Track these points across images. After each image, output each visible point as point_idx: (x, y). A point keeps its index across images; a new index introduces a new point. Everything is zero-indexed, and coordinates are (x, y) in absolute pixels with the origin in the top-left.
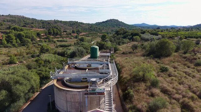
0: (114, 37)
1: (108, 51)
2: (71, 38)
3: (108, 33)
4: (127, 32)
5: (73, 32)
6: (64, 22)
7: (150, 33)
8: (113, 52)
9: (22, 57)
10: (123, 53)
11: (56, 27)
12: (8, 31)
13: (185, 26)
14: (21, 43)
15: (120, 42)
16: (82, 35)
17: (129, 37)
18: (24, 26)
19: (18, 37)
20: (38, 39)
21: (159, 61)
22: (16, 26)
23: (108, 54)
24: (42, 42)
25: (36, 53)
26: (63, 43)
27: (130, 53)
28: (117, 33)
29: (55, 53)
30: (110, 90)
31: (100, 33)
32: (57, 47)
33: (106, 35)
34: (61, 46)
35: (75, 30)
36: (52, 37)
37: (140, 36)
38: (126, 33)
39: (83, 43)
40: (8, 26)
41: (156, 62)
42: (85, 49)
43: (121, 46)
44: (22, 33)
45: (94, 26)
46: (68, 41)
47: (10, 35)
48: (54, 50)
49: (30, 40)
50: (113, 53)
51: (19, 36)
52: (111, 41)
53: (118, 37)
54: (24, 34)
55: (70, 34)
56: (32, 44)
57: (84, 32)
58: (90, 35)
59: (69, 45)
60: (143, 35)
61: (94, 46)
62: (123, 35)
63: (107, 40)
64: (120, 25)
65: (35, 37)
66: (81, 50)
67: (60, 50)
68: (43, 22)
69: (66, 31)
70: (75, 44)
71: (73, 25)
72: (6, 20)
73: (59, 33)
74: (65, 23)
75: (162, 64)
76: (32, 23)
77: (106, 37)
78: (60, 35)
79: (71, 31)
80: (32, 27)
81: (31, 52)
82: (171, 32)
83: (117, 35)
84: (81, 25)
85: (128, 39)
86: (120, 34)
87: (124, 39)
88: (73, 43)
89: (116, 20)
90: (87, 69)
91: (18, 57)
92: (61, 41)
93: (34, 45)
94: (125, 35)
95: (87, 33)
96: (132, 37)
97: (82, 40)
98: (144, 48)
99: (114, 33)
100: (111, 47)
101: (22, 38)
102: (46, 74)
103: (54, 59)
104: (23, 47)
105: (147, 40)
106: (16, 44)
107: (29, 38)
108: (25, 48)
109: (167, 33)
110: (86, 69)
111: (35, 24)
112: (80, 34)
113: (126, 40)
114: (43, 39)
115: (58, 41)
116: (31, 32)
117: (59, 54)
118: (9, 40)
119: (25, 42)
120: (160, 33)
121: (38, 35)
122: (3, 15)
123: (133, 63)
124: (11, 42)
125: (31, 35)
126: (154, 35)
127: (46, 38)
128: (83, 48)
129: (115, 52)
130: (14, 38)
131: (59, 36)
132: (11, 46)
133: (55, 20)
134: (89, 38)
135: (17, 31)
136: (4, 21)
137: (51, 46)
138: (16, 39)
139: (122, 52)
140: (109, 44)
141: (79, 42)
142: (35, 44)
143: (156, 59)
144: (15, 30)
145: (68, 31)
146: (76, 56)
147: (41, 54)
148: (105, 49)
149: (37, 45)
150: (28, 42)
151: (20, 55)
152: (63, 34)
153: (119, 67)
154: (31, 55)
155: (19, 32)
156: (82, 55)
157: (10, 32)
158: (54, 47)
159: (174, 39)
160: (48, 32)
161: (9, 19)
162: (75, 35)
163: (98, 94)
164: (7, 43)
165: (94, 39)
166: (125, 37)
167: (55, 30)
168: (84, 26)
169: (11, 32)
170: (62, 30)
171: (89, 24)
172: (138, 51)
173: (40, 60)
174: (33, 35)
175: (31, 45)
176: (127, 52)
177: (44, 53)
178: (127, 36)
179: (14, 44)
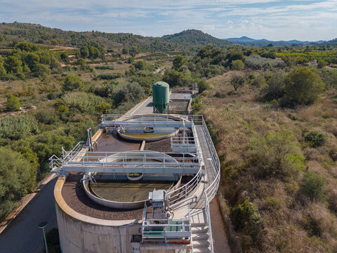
0: (196, 62)
1: (187, 89)
2: (121, 63)
3: (184, 54)
4: (219, 53)
5: (124, 52)
6: (109, 34)
7: (260, 54)
8: (197, 92)
9: (30, 97)
10: (217, 95)
11: (94, 43)
12: (10, 51)
13: (314, 41)
14: (33, 72)
15: (208, 71)
16: (139, 58)
17: (223, 61)
18: (40, 42)
19: (27, 62)
20: (63, 65)
21: (294, 115)
22: (26, 42)
23: (188, 96)
24: (69, 70)
25: (57, 91)
26: (106, 72)
27: (229, 94)
28: (201, 54)
29: (90, 91)
30: (202, 221)
31: (171, 54)
32: (95, 79)
33: (181, 59)
34: (103, 78)
35: (128, 49)
36: (87, 60)
37: (243, 61)
38: (219, 55)
39: (141, 71)
40: (11, 42)
41: (289, 116)
42: (142, 86)
43: (210, 80)
44: (33, 54)
45: (161, 42)
46: (115, 68)
47: (13, 57)
48: (90, 86)
49: (47, 67)
50: (197, 94)
51: (29, 61)
52: (191, 69)
53: (203, 60)
54: (38, 56)
55: (119, 56)
56: (52, 73)
57: (143, 52)
58: (153, 58)
59: (116, 75)
60: (248, 59)
61: (160, 83)
62: (212, 58)
63: (184, 68)
64: (204, 40)
65: (57, 61)
66: (134, 88)
67: (99, 85)
68: (73, 35)
69: (111, 51)
70: (126, 74)
71: (124, 40)
72: (9, 32)
73: (100, 54)
74: (111, 36)
75: (302, 121)
76: (54, 37)
77: (183, 61)
78: (102, 57)
79: (121, 49)
80: (54, 43)
81: (48, 88)
82: (295, 52)
83: (202, 58)
84: (138, 39)
85: (223, 65)
86: (207, 56)
87: (215, 66)
88: (123, 72)
89: (197, 31)
90: (144, 142)
91: (23, 98)
92: (102, 68)
93: (55, 75)
94: (215, 58)
95: (149, 54)
96: (230, 61)
97: (139, 66)
98: (256, 84)
99: (195, 54)
100: (192, 82)
101: (34, 63)
102: (53, 149)
103: (87, 102)
104: (35, 78)
105: (256, 68)
106: (23, 74)
107: (47, 63)
108: (39, 81)
109: (289, 54)
110: (141, 142)
111: (58, 39)
112: (137, 56)
113: (219, 68)
114: (72, 64)
115: (97, 68)
116: (51, 52)
117: (97, 93)
118: (10, 66)
119: (38, 69)
120: (277, 54)
121: (63, 57)
122: (4, 24)
123: (241, 120)
124: (15, 71)
125: (49, 58)
126: (267, 58)
127: (77, 64)
128: (140, 84)
129: (200, 92)
130: (20, 63)
131: (100, 60)
132: (14, 77)
133: (93, 31)
134: (152, 63)
135: (26, 50)
136: (6, 33)
137: (85, 78)
138: (23, 65)
139: (214, 94)
140: (187, 75)
141: (135, 70)
142: (56, 73)
143: (289, 111)
144: (22, 49)
145: (115, 50)
146: (126, 100)
147: (66, 92)
148: (181, 86)
149: (60, 75)
150: (44, 70)
151: (28, 95)
152: (107, 56)
153: (214, 131)
154: (49, 93)
155: (29, 53)
156: (136, 98)
157: (14, 52)
158: (90, 80)
159: (307, 65)
160: (80, 52)
161: (14, 29)
162: (128, 56)
163: (170, 243)
164: (7, 73)
165: (160, 65)
166: (215, 62)
167: (93, 48)
168: (142, 41)
169: (16, 53)
170: (105, 49)
171: (151, 39)
172: (244, 91)
173: (62, 104)
174: (53, 58)
175: (49, 76)
176: (225, 93)
177: (71, 90)
178: (220, 59)
179: (19, 73)
